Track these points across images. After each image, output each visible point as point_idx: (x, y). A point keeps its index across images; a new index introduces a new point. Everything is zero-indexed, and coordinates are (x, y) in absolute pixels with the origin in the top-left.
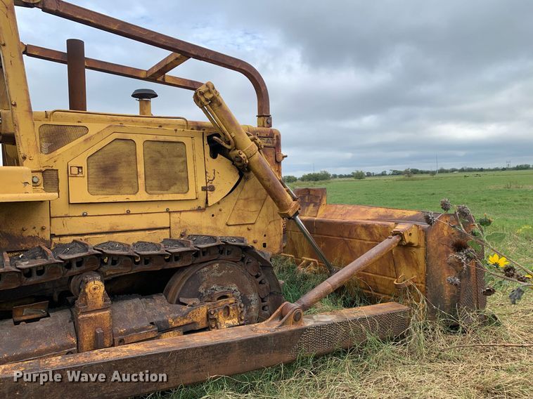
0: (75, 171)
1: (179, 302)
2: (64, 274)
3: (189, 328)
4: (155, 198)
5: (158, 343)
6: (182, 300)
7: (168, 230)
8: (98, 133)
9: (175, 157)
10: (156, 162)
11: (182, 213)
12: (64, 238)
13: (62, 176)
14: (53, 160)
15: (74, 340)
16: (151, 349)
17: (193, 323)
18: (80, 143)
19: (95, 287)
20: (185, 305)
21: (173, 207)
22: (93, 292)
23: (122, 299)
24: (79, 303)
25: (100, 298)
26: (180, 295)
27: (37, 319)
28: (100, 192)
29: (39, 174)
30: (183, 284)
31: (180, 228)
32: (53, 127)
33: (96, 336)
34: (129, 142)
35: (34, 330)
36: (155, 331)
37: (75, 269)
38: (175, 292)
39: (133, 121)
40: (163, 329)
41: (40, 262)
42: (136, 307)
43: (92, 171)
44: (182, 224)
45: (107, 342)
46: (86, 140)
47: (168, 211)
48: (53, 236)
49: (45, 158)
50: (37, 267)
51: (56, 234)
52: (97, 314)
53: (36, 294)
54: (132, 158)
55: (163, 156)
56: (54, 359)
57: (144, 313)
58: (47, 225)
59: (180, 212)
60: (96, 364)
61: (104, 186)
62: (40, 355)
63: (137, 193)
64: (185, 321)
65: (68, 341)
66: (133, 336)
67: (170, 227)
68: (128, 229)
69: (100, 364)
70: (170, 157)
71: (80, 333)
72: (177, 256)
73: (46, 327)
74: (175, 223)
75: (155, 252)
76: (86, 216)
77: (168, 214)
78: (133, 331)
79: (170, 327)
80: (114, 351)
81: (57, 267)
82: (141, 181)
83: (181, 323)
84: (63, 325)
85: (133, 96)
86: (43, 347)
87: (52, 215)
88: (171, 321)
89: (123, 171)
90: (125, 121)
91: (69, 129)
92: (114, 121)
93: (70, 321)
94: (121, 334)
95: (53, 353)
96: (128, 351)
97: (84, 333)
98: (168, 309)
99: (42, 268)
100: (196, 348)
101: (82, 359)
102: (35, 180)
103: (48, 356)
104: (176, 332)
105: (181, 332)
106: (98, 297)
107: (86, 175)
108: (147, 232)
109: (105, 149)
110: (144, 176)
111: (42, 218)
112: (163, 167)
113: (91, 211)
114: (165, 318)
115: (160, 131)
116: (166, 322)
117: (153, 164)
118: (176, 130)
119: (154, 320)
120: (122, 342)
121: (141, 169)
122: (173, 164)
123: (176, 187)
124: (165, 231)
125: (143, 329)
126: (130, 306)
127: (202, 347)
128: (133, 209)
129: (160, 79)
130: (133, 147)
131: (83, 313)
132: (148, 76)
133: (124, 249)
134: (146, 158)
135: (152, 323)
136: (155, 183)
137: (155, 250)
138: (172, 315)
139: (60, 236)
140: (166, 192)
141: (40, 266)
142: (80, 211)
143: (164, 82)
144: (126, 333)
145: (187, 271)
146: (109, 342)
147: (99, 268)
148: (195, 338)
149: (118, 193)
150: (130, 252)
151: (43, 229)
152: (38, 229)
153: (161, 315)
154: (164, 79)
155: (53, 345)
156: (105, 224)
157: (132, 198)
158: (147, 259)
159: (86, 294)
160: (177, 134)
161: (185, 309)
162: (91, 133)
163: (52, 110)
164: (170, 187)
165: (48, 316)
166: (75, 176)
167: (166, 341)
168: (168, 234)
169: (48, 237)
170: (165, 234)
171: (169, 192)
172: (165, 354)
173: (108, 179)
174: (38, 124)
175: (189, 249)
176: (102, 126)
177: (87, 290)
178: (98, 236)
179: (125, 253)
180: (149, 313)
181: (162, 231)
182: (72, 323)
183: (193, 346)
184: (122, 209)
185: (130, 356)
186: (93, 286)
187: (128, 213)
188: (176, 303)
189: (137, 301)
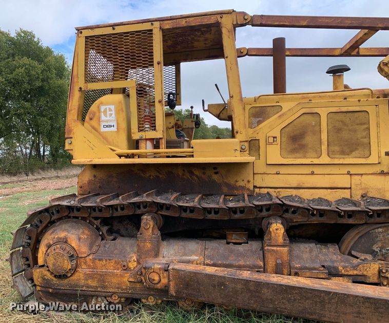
0: (271, 140)
1: (350, 254)
2: (257, 216)
3: (359, 279)
4: (336, 161)
5: (324, 282)
6: (353, 253)
7: (349, 190)
8: (289, 110)
9: (358, 124)
10: (339, 130)
11: (363, 176)
12: (263, 190)
13: (262, 144)
14: (256, 132)
15: (261, 264)
16: (316, 285)
17: (364, 276)
18: (276, 119)
19: (277, 229)
20: (357, 258)
21: (353, 170)
22: (275, 231)
23: (302, 242)
24: (266, 238)
25: (281, 237)
26: (352, 249)
27: (240, 244)
28: (290, 156)
29: (246, 143)
30: (355, 240)
31: (361, 189)
32: (258, 109)
33: (277, 265)
34: (315, 114)
35: (237, 250)
36: (326, 273)
37: (265, 213)
38: (348, 244)
39: (320, 97)
40: (333, 273)
41: (241, 204)
42: (311, 251)
43: (284, 139)
44: (363, 186)
45: (285, 271)
46: (280, 116)
47: (348, 173)
48: (255, 187)
49: (251, 131)
50: (240, 207)
51: (258, 186)
52: (278, 249)
53: (244, 227)
54: (317, 128)
55: (345, 125)
56: (245, 272)
57: (317, 256)
58: (251, 179)
59: (362, 174)
60: (272, 284)
61: (293, 151)
62: (240, 267)
63: (319, 157)
64: (355, 272)
65: (258, 263)
66: (306, 272)
67: (350, 188)
68: (312, 186)
69: (274, 284)
70: (352, 125)
71: (266, 260)
72: (350, 214)
73: (244, 250)
74: (357, 185)
75: (326, 208)
76: (279, 174)
77: (349, 176)
78: (306, 268)
79: (340, 273)
80: (287, 279)
81: (252, 209)
82: (324, 147)
83: (351, 273)
84: (255, 252)
85: (327, 72)
86: (242, 263)
87: (255, 172)
88: (341, 269)
89: (309, 139)
90: (314, 97)
91: (268, 109)
92: (304, 98)
93: (260, 250)
94: (296, 268)
95: (248, 269)
96: (297, 281)
97: (269, 261)
98: (339, 257)
99: (243, 209)
100: (357, 296)
101: (263, 277)
102: (243, 147)
103: (245, 270)
104: (346, 279)
105: (351, 281)
106: (279, 236)
107: (279, 143)
108: (329, 190)
109: (295, 122)
110: (326, 143)
111: (248, 174)
112: (345, 135)
113: (283, 170)
114: (335, 264)
115: (344, 103)
116: (336, 268)
117: (336, 132)
118: (359, 101)
119: (326, 264)
120: (296, 274)
121: (324, 137)
122: (355, 131)
123: (357, 152)
124: (346, 190)
125: (315, 269)
126: (307, 248)
127: (363, 297)
128: (317, 170)
129: (355, 53)
130: (318, 119)
131: (268, 245)
132: (342, 52)
133: (301, 202)
134: (330, 127)
135: (323, 266)
136: (337, 148)
137: (327, 206)
138: (342, 264)
139: (260, 188)
140: (347, 156)
141: (242, 207)
142: (274, 170)
143: (358, 55)
144: (301, 269)
145: (361, 228)
146: (286, 271)
147: (282, 215)
148: (358, 287)
149: (305, 157)
150: (305, 205)
151: (249, 182)
152: (246, 182)
153: (333, 262)
154: (358, 52)
155: (248, 263)
156: (294, 181)
157: (316, 161)
158: (322, 213)
159: (270, 232)
160: (361, 103)
161: (355, 261)
162: (284, 110)
163: (259, 95)
164: (351, 152)
165: (248, 243)
166: (271, 144)
167: (331, 283)
168: (349, 194)
169: (252, 188)
170: (346, 194)
171: (350, 156)
172: (328, 293)
173: (296, 146)
174: (248, 107)
175: (359, 209)
176: (292, 104)
177: (271, 230)
178: (288, 190)
179: (301, 205)
180: (322, 257)
181: (343, 190)
182: (262, 252)
183: (354, 294)
184: (308, 170)
185: (297, 285)
186: (276, 227)
187: (313, 173)
188: (348, 255)
189: (312, 245)
